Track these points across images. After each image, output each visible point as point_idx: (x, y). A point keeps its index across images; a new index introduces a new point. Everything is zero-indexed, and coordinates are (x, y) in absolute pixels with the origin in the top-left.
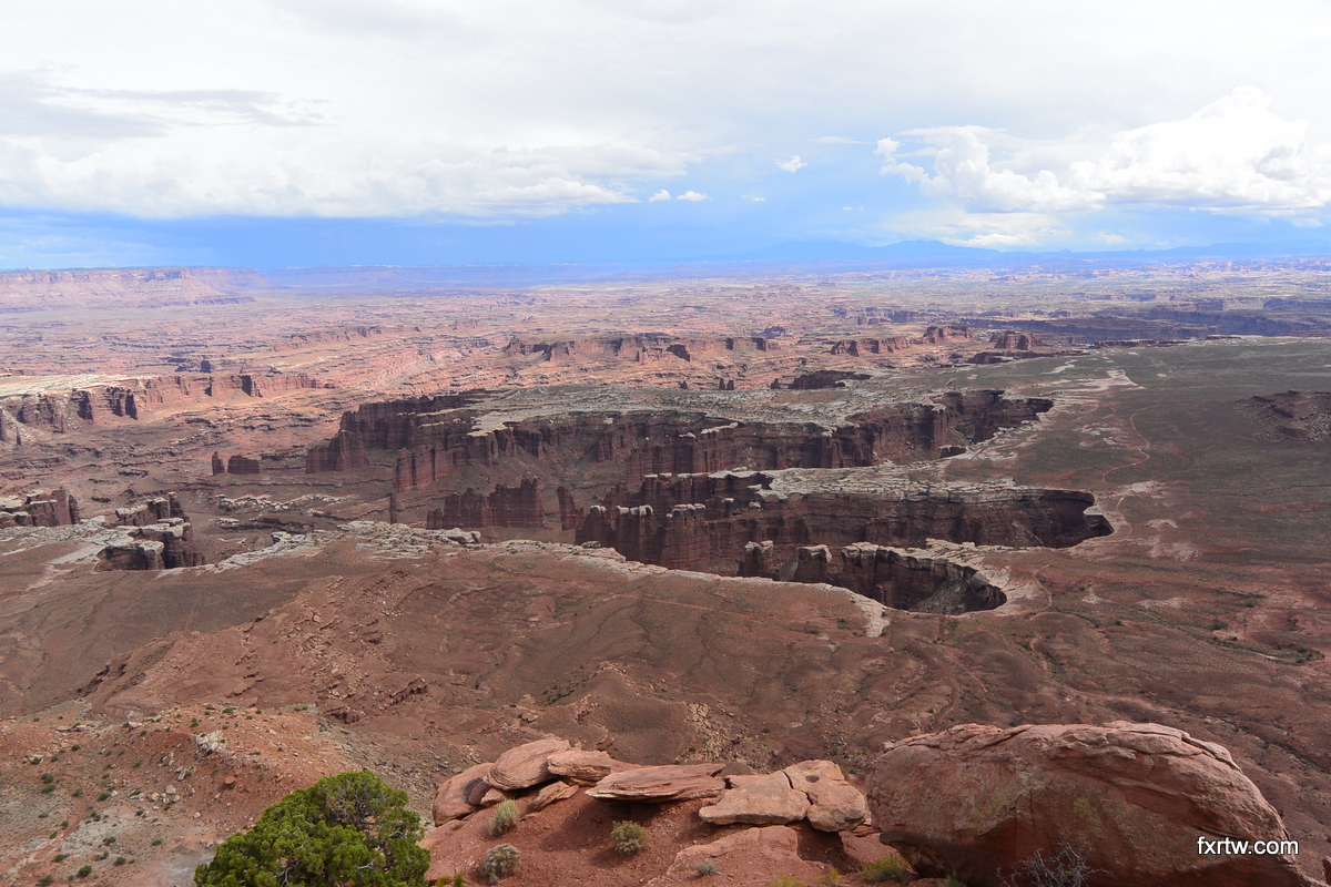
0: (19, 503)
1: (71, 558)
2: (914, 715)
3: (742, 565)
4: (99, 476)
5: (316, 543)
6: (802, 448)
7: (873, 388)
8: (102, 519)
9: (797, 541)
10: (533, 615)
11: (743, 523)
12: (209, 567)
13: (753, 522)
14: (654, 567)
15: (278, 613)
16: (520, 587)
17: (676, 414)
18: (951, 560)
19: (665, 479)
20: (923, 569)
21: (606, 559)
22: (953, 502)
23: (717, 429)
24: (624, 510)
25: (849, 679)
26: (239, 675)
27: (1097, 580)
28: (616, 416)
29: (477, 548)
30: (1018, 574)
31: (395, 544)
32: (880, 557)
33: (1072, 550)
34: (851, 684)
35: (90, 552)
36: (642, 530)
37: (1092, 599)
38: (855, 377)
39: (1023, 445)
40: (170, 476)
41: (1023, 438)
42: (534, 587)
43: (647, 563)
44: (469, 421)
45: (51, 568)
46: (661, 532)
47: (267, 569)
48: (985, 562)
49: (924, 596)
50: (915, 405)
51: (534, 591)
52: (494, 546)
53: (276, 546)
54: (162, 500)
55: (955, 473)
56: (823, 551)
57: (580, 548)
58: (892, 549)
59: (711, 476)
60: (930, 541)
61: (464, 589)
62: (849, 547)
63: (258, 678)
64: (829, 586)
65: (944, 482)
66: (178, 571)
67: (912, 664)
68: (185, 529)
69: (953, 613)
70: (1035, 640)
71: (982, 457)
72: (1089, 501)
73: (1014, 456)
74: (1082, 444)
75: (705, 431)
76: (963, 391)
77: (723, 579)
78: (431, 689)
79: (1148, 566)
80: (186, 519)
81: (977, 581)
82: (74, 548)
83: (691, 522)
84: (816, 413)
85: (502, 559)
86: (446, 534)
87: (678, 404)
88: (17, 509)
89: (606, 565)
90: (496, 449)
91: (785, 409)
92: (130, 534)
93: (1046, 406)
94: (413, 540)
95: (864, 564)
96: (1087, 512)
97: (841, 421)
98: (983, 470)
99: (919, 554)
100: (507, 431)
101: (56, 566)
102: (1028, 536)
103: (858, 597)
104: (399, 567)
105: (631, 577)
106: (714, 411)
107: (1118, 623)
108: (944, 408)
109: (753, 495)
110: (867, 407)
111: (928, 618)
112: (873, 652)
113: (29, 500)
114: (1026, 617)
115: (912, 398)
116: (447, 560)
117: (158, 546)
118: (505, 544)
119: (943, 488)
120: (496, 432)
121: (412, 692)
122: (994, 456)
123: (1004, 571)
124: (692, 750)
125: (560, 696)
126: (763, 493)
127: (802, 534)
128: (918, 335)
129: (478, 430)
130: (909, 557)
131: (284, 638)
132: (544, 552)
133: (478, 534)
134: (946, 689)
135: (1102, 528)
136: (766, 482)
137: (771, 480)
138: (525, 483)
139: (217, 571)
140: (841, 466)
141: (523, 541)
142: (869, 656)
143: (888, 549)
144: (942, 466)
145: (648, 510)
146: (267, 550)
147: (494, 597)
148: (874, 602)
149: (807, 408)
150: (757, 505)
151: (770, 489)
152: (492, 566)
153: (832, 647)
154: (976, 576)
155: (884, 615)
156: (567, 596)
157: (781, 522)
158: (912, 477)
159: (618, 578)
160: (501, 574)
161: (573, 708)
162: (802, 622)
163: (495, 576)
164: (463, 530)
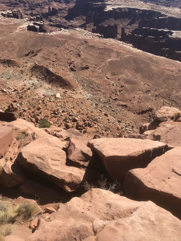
0: (11, 12)
1: (22, 27)
4: (26, 8)
5: (69, 32)
8: (27, 19)
10: (112, 56)
12: (48, 33)
14: (140, 50)
15: (62, 46)
16: (110, 49)
23: (163, 17)
26: (54, 58)
28: (139, 10)
29: (102, 39)
31: (85, 35)
35: (25, 26)
40: (40, 11)
42: (113, 50)
44: (104, 6)
45: (18, 28)
47: (59, 36)
52: (106, 39)
53: (61, 31)
54: (39, 16)
57: (124, 43)
61: (98, 48)
63: (58, 59)
66: (42, 33)
68: (44, 24)
75: (160, 18)
77: (155, 56)
78: (90, 68)
80: (44, 22)
82: (22, 24)
85: (107, 42)
86: (96, 34)
87: (155, 9)
88: (11, 14)
89: (129, 48)
92: (33, 23)
94: (89, 35)
100: (112, 11)
101: (19, 28)
104: (86, 40)
105: (134, 51)
106: (164, 12)
109: (167, 36)
113: (13, 12)
116: (96, 41)
117: (38, 27)
118: (108, 39)
120: (110, 10)
121: (86, 68)
124: (140, 91)
125: (115, 74)
129: (106, 9)
131: (63, 52)
132: (116, 43)
133: (103, 36)
138: (115, 25)
139: (50, 35)
141: (112, 39)
145: (141, 36)
146: (59, 32)
147: (105, 51)
150: (168, 39)
151: (172, 35)
152: (105, 44)
156: (120, 53)
159: (132, 51)
160: (107, 46)
161: (117, 78)
162: (171, 69)
163: (105, 46)
164: (100, 34)
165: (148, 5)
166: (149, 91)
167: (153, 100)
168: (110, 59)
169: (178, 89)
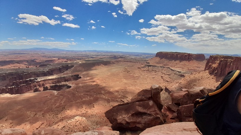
3: (34, 91)
6: (42, 74)
7: (52, 66)
9: (43, 86)
11: (33, 85)
13: (35, 85)
17: (18, 72)
18: (64, 84)
19: (17, 81)
20: (61, 86)
22: (64, 78)
24: (9, 87)
25: (53, 101)
27: (81, 83)
30: (72, 84)
32: (55, 85)
33: (78, 80)
36: (14, 90)
37: (80, 85)
38: (49, 65)
41: (71, 70)
43: (15, 94)
46: (18, 89)
48: (68, 83)
49: (62, 88)
56: (47, 86)
59: (27, 80)
60: (62, 82)
62: (51, 85)
64: (48, 91)
67: (61, 97)
69: (66, 90)
70: (75, 90)
72: (79, 75)
73: (70, 72)
74: (78, 70)
76: (64, 65)
79: (85, 81)
81: (68, 85)
83: (24, 87)
84: (43, 70)
91: (38, 69)
93: (73, 66)
95: (53, 87)
97: (47, 70)
98: (67, 74)
99: (60, 84)
102: (73, 80)
103: (53, 91)
107: (83, 86)
108: (62, 67)
110: (51, 68)
111: (63, 91)
112: (56, 96)
114: (74, 88)
115: (57, 66)
119: (63, 76)
122: (68, 72)
126: (36, 81)
128: (57, 59)
134: (65, 98)
135: (80, 78)
136: (37, 79)
140: (48, 76)
144: (62, 74)
148: (55, 91)
149: (42, 69)
155: (57, 92)
157: (40, 84)
158: (58, 76)
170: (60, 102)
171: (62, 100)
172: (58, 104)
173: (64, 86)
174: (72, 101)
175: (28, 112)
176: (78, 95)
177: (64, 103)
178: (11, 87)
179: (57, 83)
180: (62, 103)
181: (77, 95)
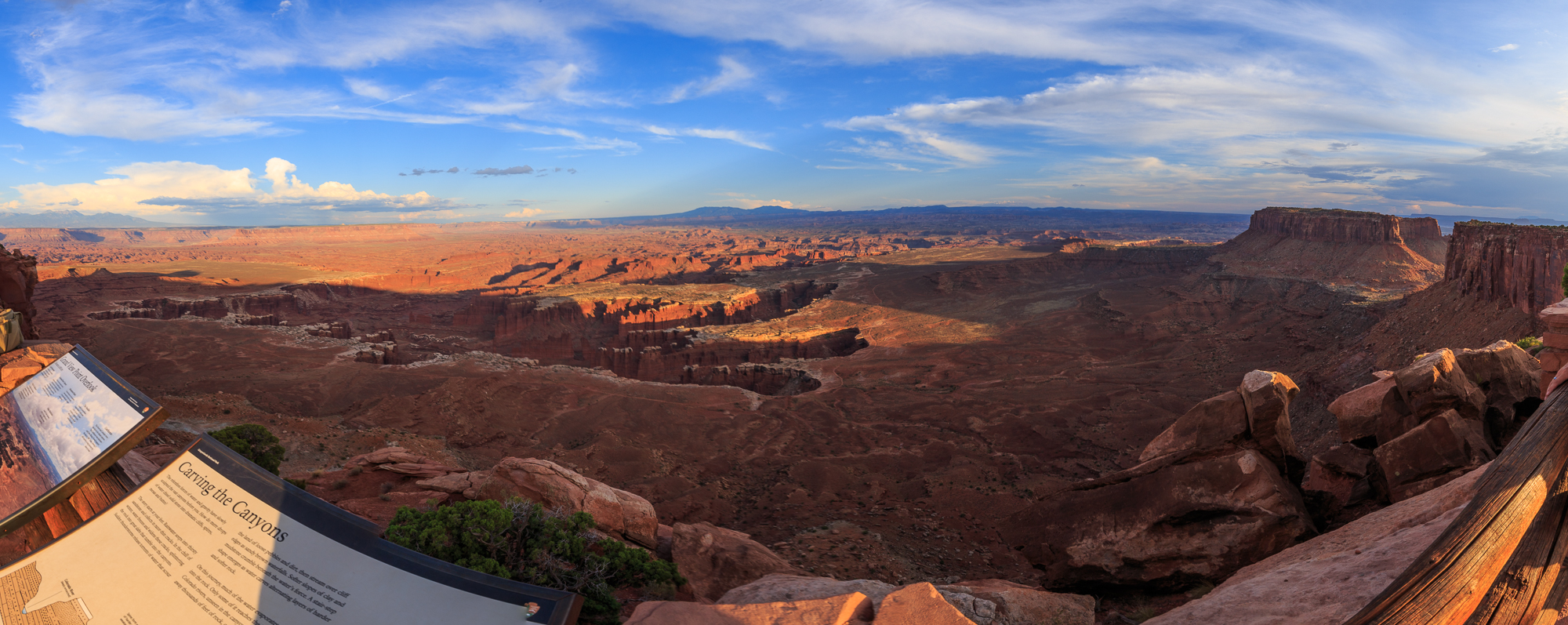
1: (345, 354)
2: (777, 447)
3: (682, 377)
6: (714, 316)
9: (713, 364)
10: (565, 404)
11: (683, 355)
12: (403, 366)
13: (688, 355)
14: (633, 380)
16: (559, 388)
18: (793, 368)
19: (640, 333)
20: (779, 374)
21: (607, 376)
24: (616, 350)
25: (742, 432)
27: (863, 369)
29: (537, 368)
30: (826, 370)
32: (756, 370)
33: (851, 356)
34: (743, 435)
35: (353, 352)
36: (627, 361)
37: (861, 379)
38: (742, 277)
39: (825, 306)
41: (824, 303)
42: (566, 389)
43: (629, 378)
44: (535, 302)
46: (638, 361)
48: (810, 367)
49: (781, 387)
50: (771, 290)
51: (566, 392)
52: (546, 367)
55: (790, 324)
56: (725, 368)
58: (762, 365)
59: (665, 331)
60: (782, 359)
61: (528, 389)
62: (740, 366)
64: (729, 387)
65: (787, 328)
66: (389, 366)
67: (775, 422)
68: (394, 347)
69: (795, 394)
70: (836, 403)
71: (806, 314)
72: (857, 332)
73: (820, 312)
74: (852, 305)
76: (796, 282)
77: (671, 385)
79: (885, 360)
81: (806, 377)
83: (654, 354)
85: (550, 374)
86: (521, 361)
89: (606, 379)
90: (549, 317)
93: (835, 287)
94: (503, 363)
95: (749, 374)
96: (858, 337)
99: (776, 366)
100: (555, 308)
102: (830, 352)
103: (745, 391)
104: (495, 376)
105: (620, 385)
107: (874, 388)
108: (786, 290)
109: (688, 342)
111: (782, 398)
112: (755, 418)
114: (831, 392)
115: (770, 285)
116: (521, 374)
117: (382, 353)
118: (551, 367)
120: (549, 308)
121: (498, 437)
122: (811, 313)
123: (819, 370)
124: (654, 472)
125: (578, 445)
126: (693, 339)
127: (715, 360)
129: (540, 307)
130: (772, 369)
132: (571, 372)
133: (537, 361)
134: (793, 432)
135: (864, 344)
136: (694, 334)
137: (697, 332)
138: (564, 334)
139: (407, 368)
140: (735, 323)
141: (560, 365)
142: (753, 420)
143: (760, 365)
144: (786, 320)
145: (630, 350)
147: (545, 393)
148: (754, 393)
149: (715, 294)
150: (690, 346)
151: (697, 337)
152: (544, 378)
153: (732, 417)
154: (806, 375)
155: (759, 399)
156: (584, 394)
157: (703, 354)
158: (771, 328)
159: (613, 385)
160: (549, 382)
161: (584, 451)
162: (716, 405)
163: (545, 383)
164: (531, 358)
165: (629, 287)
166: (678, 468)
167: (694, 487)
168: (563, 412)
169: (748, 446)
170: (768, 443)
171: (776, 438)
172: (758, 452)
173: (789, 377)
174: (819, 452)
175: (654, 451)
176: (850, 426)
177: (784, 452)
178: (622, 350)
179: (765, 360)
180: (775, 452)
181: (844, 426)
